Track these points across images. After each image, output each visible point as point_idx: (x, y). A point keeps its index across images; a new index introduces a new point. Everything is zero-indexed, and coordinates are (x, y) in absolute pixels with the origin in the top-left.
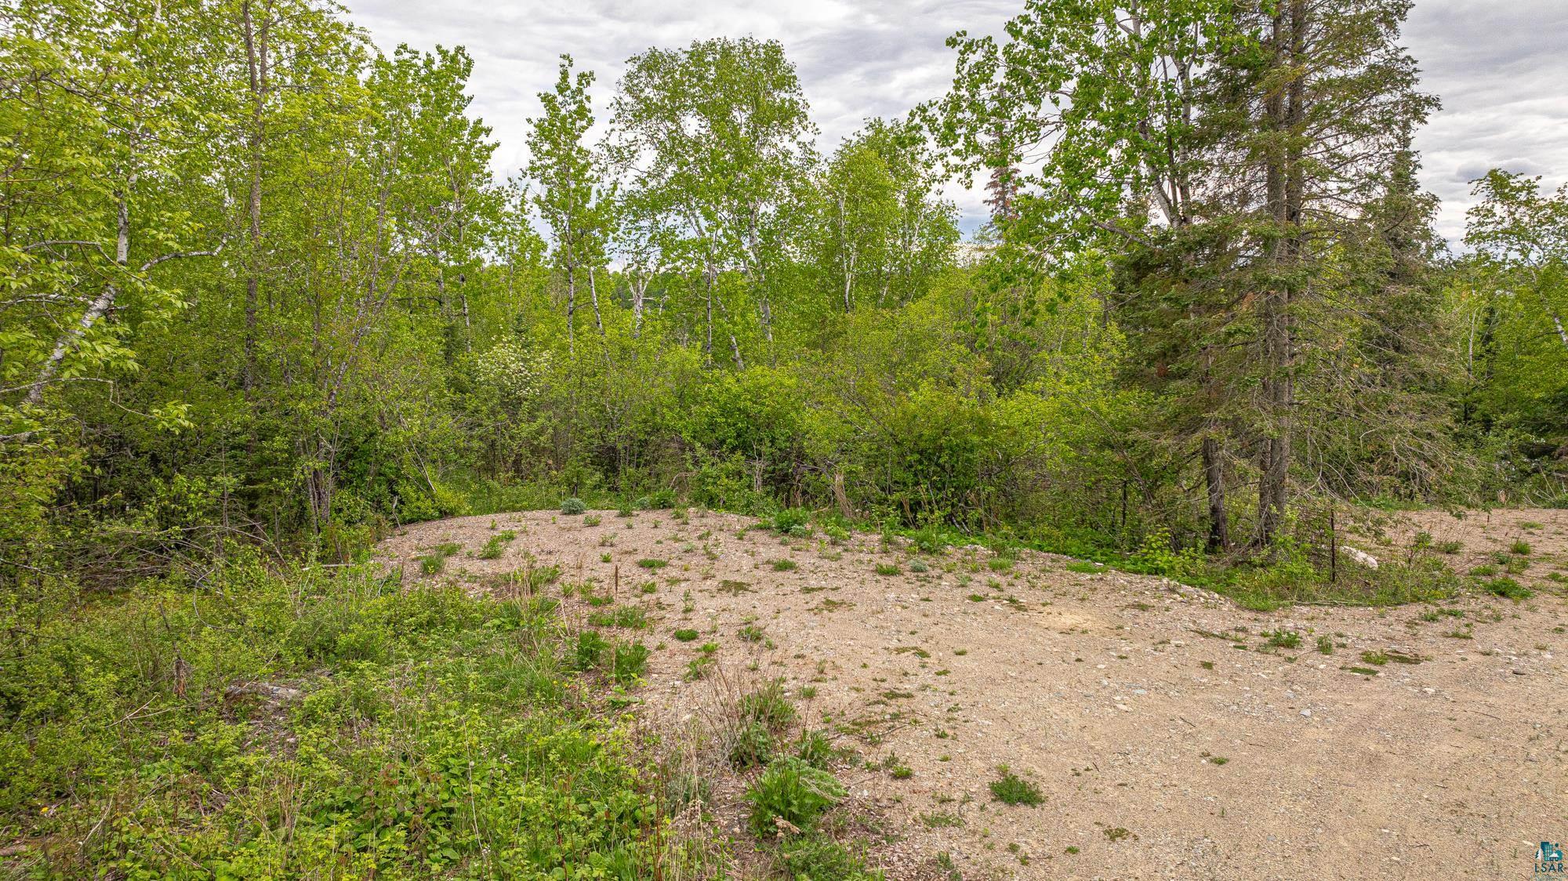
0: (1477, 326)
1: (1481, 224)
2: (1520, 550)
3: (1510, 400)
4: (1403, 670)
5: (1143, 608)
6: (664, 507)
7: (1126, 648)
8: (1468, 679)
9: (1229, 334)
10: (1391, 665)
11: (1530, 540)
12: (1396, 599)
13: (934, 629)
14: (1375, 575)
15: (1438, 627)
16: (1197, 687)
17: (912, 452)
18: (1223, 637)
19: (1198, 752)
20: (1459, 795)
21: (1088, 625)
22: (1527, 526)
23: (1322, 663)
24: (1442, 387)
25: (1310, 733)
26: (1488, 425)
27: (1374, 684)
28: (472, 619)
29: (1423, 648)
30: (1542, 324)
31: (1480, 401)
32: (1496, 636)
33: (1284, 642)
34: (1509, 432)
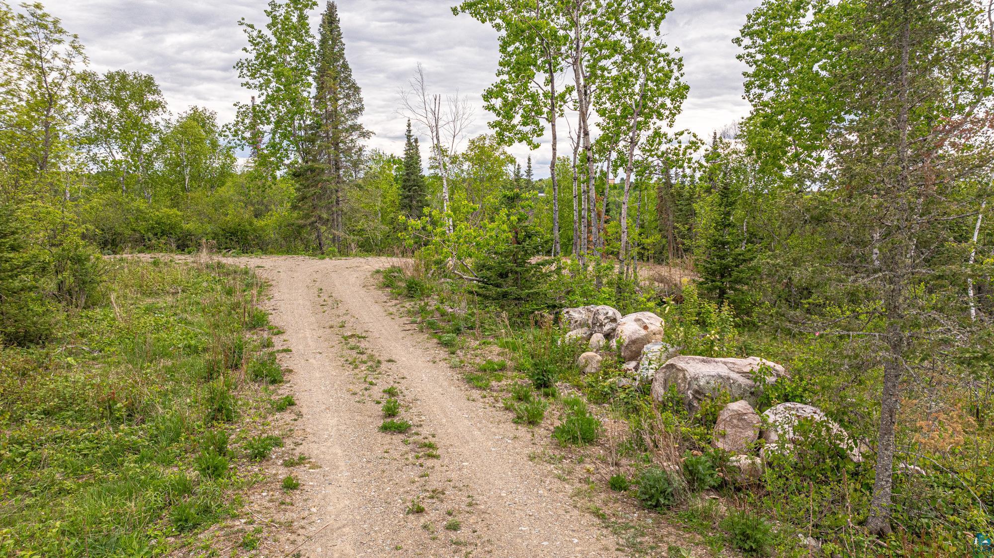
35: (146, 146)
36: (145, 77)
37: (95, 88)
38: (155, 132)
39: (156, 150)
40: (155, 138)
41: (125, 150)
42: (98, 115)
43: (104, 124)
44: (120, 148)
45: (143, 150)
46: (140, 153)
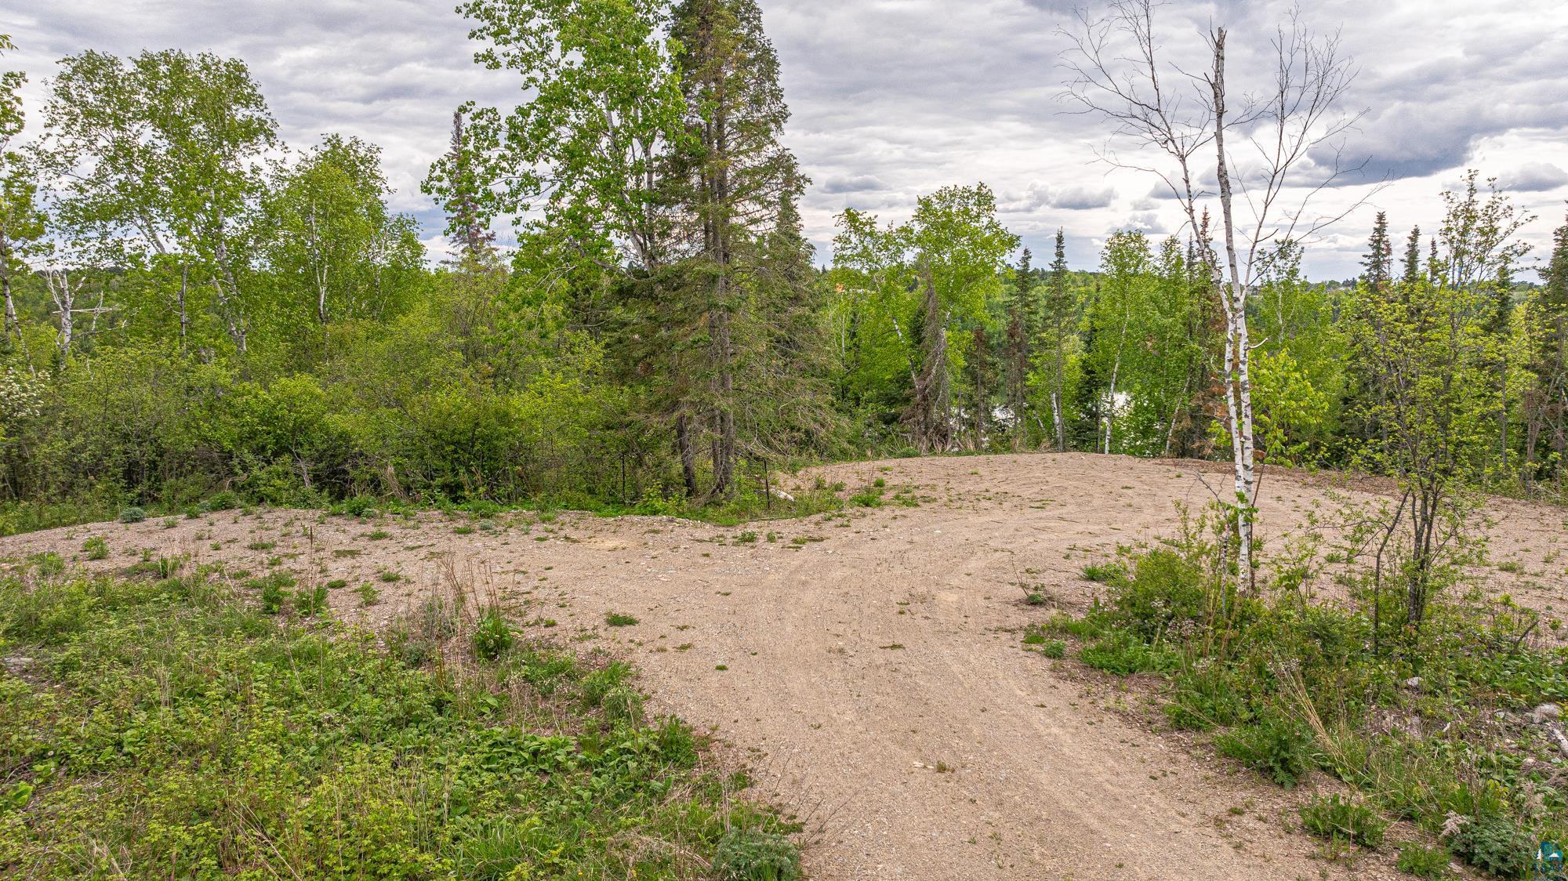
0: (846, 325)
1: (843, 249)
2: (879, 484)
3: (870, 382)
4: (815, 545)
5: (656, 532)
6: (226, 508)
7: (654, 554)
8: (850, 544)
9: (694, 342)
10: (808, 543)
11: (885, 478)
12: (808, 512)
13: (522, 559)
14: (794, 504)
15: (832, 523)
16: (703, 566)
17: (448, 443)
18: (711, 540)
19: (713, 592)
20: (846, 590)
21: (624, 545)
22: (883, 470)
23: (771, 547)
24: (825, 374)
25: (771, 577)
26: (857, 400)
27: (800, 553)
28: (138, 598)
29: (824, 534)
30: (886, 324)
31: (851, 383)
32: (864, 524)
33: (749, 539)
34: (870, 405)
35: (231, 221)
36: (227, 65)
37: (114, 89)
38: (250, 191)
39: (253, 230)
40: (252, 203)
41: (182, 232)
42: (121, 154)
43: (138, 173)
44: (171, 227)
45: (225, 230)
46: (219, 237)
